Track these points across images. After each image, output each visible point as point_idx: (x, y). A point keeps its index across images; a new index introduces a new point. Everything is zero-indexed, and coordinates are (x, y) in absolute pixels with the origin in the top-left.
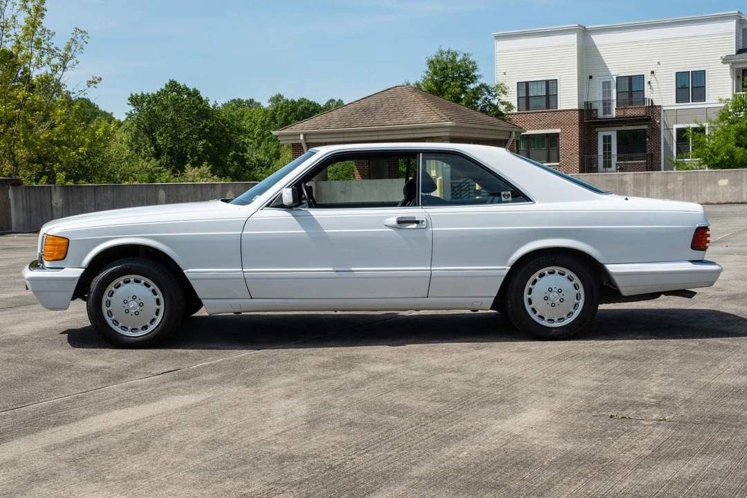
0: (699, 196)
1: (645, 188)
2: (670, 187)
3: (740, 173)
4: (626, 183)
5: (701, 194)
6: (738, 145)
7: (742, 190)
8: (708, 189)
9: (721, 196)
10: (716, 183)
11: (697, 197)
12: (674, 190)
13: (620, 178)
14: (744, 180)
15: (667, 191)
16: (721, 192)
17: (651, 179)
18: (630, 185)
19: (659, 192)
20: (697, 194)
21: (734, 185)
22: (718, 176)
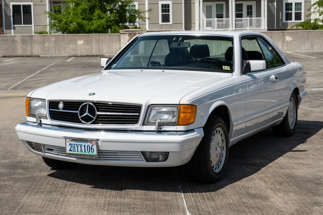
0: (66, 51)
1: (30, 46)
2: (46, 45)
3: (91, 36)
4: (16, 42)
5: (67, 50)
6: (83, 19)
7: (92, 47)
8: (71, 46)
9: (79, 51)
10: (76, 43)
11: (64, 52)
12: (49, 47)
13: (12, 38)
14: (93, 41)
15: (45, 47)
16: (79, 48)
17: (33, 39)
18: (20, 43)
19: (39, 48)
20: (64, 50)
21: (87, 44)
22: (77, 38)
